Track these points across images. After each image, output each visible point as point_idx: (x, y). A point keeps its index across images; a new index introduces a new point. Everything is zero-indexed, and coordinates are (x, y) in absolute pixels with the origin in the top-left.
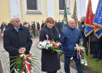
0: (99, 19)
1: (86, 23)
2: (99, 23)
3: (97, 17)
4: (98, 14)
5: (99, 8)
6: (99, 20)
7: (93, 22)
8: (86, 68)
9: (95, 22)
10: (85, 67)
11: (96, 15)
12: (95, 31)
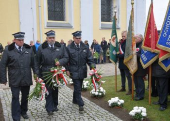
0: (168, 40)
1: (145, 45)
2: (167, 46)
3: (165, 35)
4: (166, 31)
5: (169, 21)
7: (157, 44)
8: (144, 120)
9: (160, 43)
10: (142, 119)
11: (163, 32)
12: (161, 59)
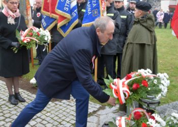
0: (66, 5)
1: (45, 9)
2: (65, 11)
6: (67, 7)
7: (56, 9)
9: (59, 8)
12: (59, 25)
